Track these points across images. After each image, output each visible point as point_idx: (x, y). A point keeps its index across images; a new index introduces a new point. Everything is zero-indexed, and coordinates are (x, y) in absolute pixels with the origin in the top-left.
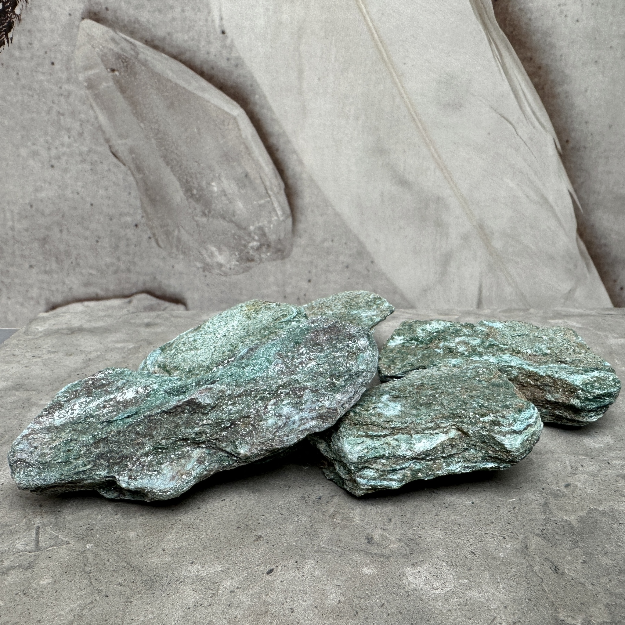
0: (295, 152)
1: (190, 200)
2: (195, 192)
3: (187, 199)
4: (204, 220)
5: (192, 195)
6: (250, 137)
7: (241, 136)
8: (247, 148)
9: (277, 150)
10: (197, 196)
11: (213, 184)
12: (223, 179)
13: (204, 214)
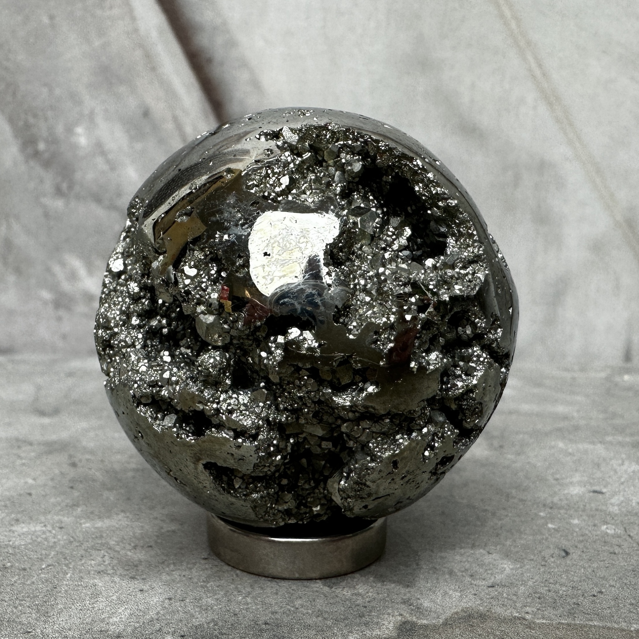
0: (244, 64)
1: (32, 163)
2: (41, 146)
3: (27, 162)
4: (59, 204)
5: (36, 154)
6: (154, 34)
7: (136, 30)
8: (149, 56)
9: (210, 61)
10: (46, 155)
11: (79, 130)
12: (99, 120)
13: (59, 192)
